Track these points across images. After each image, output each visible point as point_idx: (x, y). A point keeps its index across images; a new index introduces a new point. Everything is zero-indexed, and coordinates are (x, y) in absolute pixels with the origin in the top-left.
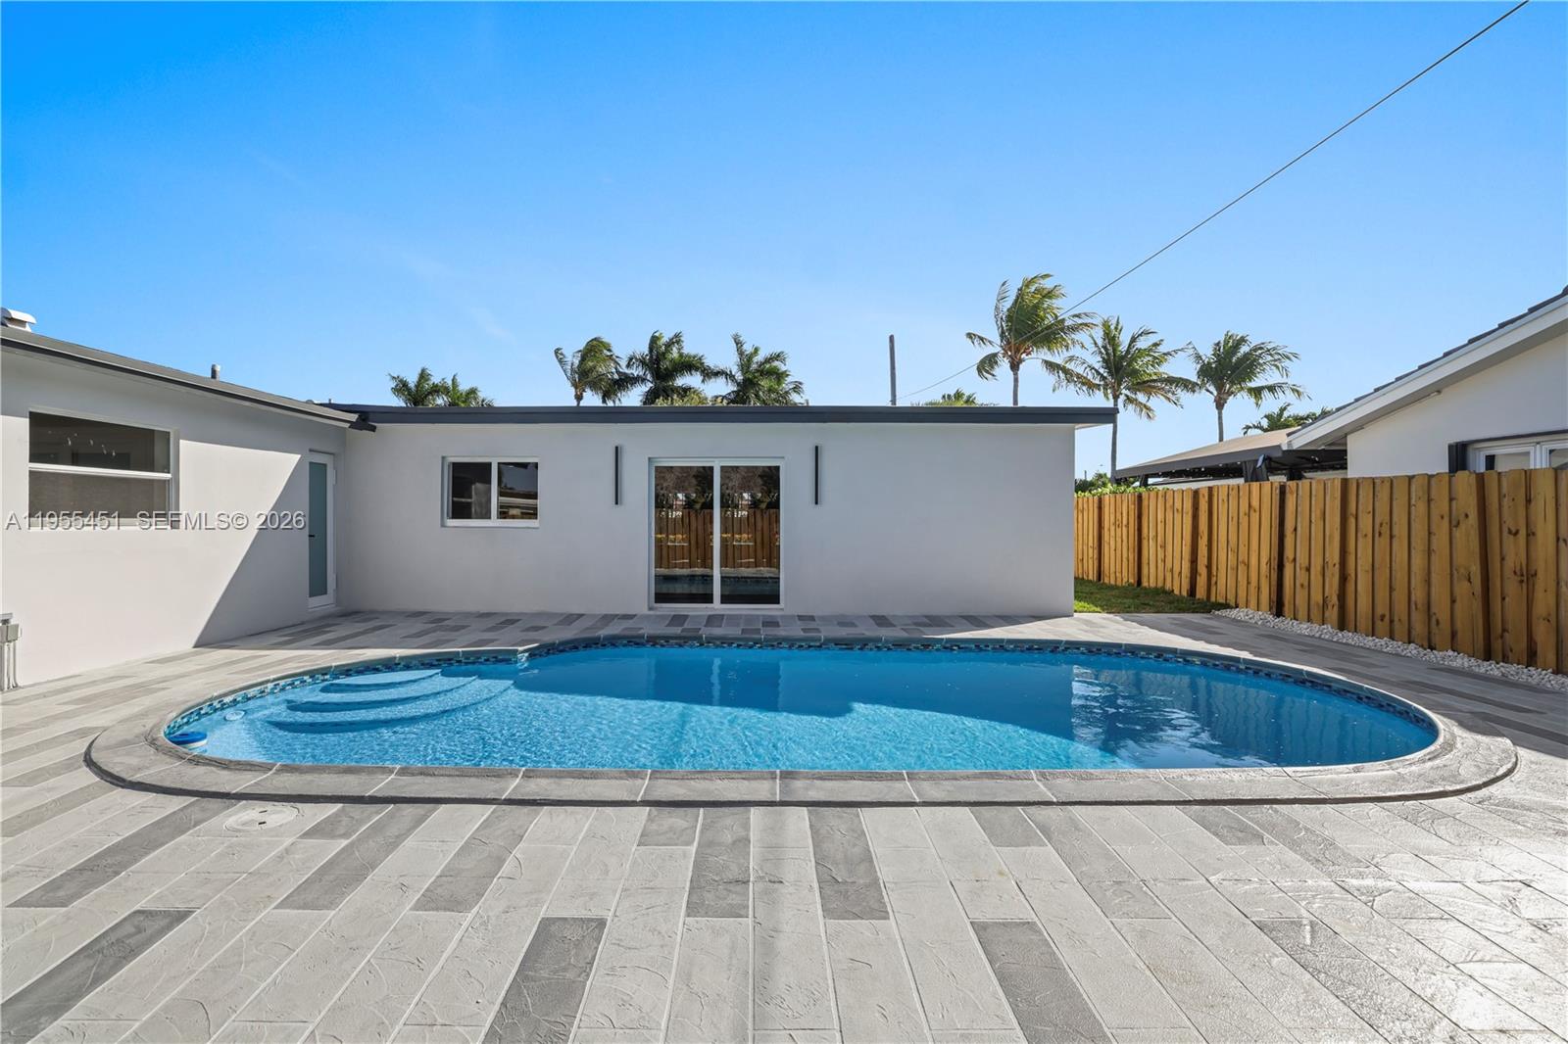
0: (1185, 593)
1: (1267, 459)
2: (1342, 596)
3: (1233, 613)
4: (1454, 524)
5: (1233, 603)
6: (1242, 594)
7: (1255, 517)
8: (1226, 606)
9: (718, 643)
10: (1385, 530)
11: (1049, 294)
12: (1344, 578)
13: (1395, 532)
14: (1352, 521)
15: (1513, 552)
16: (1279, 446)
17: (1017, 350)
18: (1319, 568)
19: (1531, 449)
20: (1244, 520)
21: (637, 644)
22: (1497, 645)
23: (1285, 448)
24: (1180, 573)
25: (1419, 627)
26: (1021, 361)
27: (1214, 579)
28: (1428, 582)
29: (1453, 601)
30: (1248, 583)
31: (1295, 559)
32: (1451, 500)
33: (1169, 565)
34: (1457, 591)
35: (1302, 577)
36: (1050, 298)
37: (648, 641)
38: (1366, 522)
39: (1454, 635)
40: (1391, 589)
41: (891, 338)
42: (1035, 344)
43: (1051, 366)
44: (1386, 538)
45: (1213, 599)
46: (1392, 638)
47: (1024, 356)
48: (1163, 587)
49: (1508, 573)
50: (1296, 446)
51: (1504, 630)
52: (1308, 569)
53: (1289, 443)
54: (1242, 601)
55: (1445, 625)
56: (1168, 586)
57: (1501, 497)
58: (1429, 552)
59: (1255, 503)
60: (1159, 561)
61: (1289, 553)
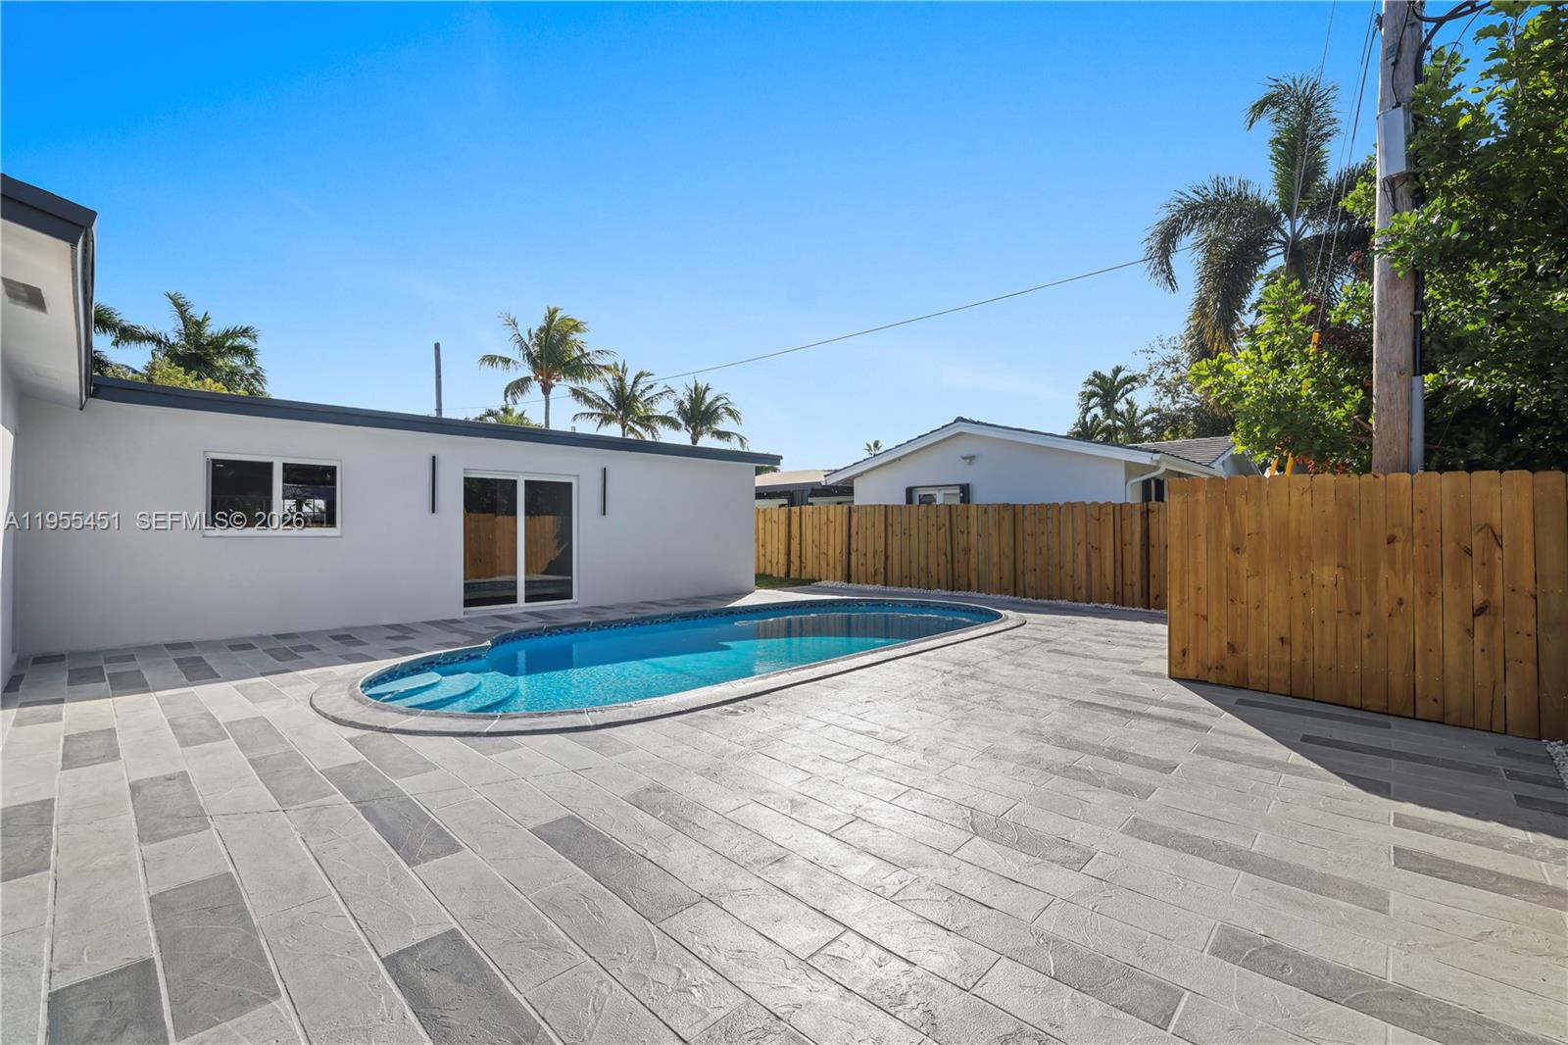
0: (783, 576)
1: (812, 490)
2: (885, 569)
3: (819, 584)
4: (939, 529)
5: (817, 578)
6: (824, 571)
7: (832, 526)
8: (815, 581)
9: (601, 626)
10: (907, 532)
11: (576, 327)
12: (886, 558)
13: (912, 532)
14: (890, 528)
15: (962, 540)
16: (820, 483)
17: (549, 377)
18: (872, 554)
19: (936, 492)
20: (824, 528)
21: (536, 635)
22: (956, 585)
23: (823, 484)
24: (777, 563)
25: (923, 580)
26: (552, 386)
27: (803, 565)
28: (927, 557)
29: (938, 565)
30: (828, 565)
31: (857, 550)
32: (937, 517)
33: (768, 557)
34: (940, 561)
35: (862, 559)
36: (578, 331)
37: (545, 632)
38: (897, 528)
39: (939, 581)
40: (910, 562)
41: (437, 346)
42: (564, 373)
43: (576, 393)
44: (907, 535)
45: (803, 577)
46: (911, 586)
47: (554, 382)
48: (764, 572)
49: (960, 550)
50: (830, 483)
51: (959, 577)
52: (865, 555)
53: (826, 481)
54: (823, 577)
55: (935, 577)
56: (768, 572)
57: (957, 516)
58: (928, 543)
59: (832, 517)
60: (761, 557)
61: (854, 546)
